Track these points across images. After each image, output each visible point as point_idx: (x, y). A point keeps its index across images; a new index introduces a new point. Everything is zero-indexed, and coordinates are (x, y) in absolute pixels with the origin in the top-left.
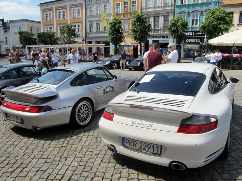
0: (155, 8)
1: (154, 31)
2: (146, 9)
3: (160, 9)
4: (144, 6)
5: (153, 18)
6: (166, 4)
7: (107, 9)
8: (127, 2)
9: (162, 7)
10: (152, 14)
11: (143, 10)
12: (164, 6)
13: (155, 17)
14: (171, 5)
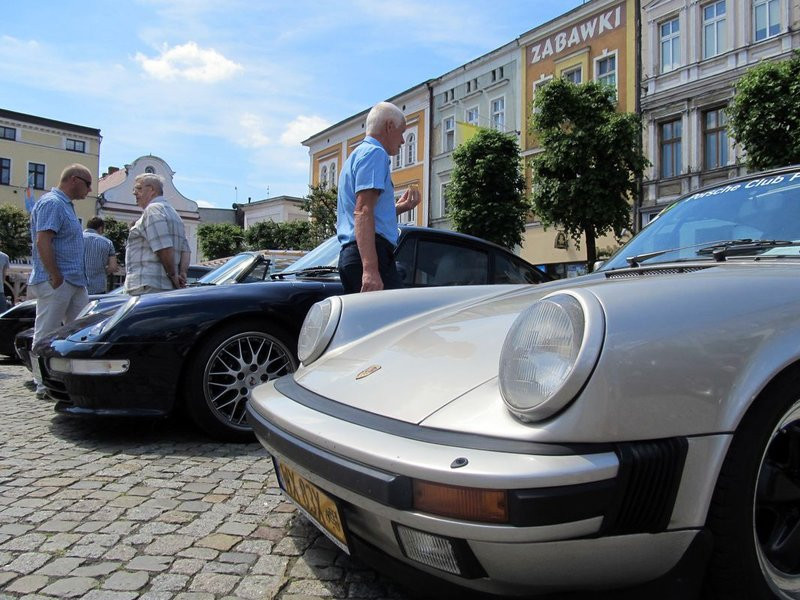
0: (699, 65)
1: (702, 182)
2: (658, 79)
3: (731, 64)
4: (648, 71)
5: (695, 117)
6: (761, 34)
7: (502, 114)
8: (579, 71)
9: (737, 55)
10: (689, 100)
11: (647, 90)
12: (747, 49)
13: (704, 113)
14: (786, 31)
